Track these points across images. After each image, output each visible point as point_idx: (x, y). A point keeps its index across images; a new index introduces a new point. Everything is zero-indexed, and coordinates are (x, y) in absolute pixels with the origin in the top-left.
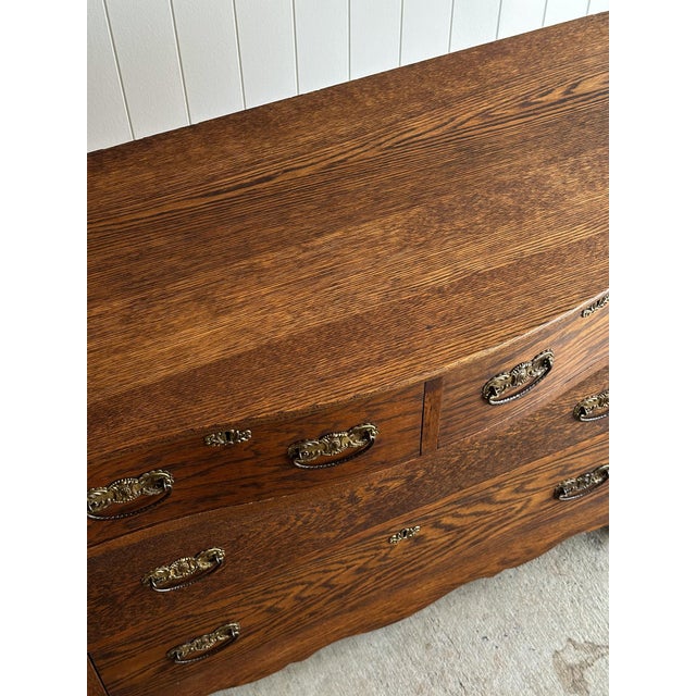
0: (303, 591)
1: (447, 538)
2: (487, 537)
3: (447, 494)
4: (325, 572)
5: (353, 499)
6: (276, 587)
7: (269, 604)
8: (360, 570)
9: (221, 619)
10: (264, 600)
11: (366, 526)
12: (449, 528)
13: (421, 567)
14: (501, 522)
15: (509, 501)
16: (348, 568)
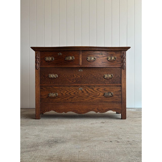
0: (66, 93)
1: (87, 94)
2: (94, 99)
3: (86, 83)
4: (70, 90)
5: (73, 76)
6: (63, 89)
7: (62, 92)
8: (74, 93)
9: (56, 91)
10: (61, 91)
11: (75, 83)
12: (87, 92)
13: (83, 99)
14: (95, 96)
15: (96, 91)
16: (73, 91)
